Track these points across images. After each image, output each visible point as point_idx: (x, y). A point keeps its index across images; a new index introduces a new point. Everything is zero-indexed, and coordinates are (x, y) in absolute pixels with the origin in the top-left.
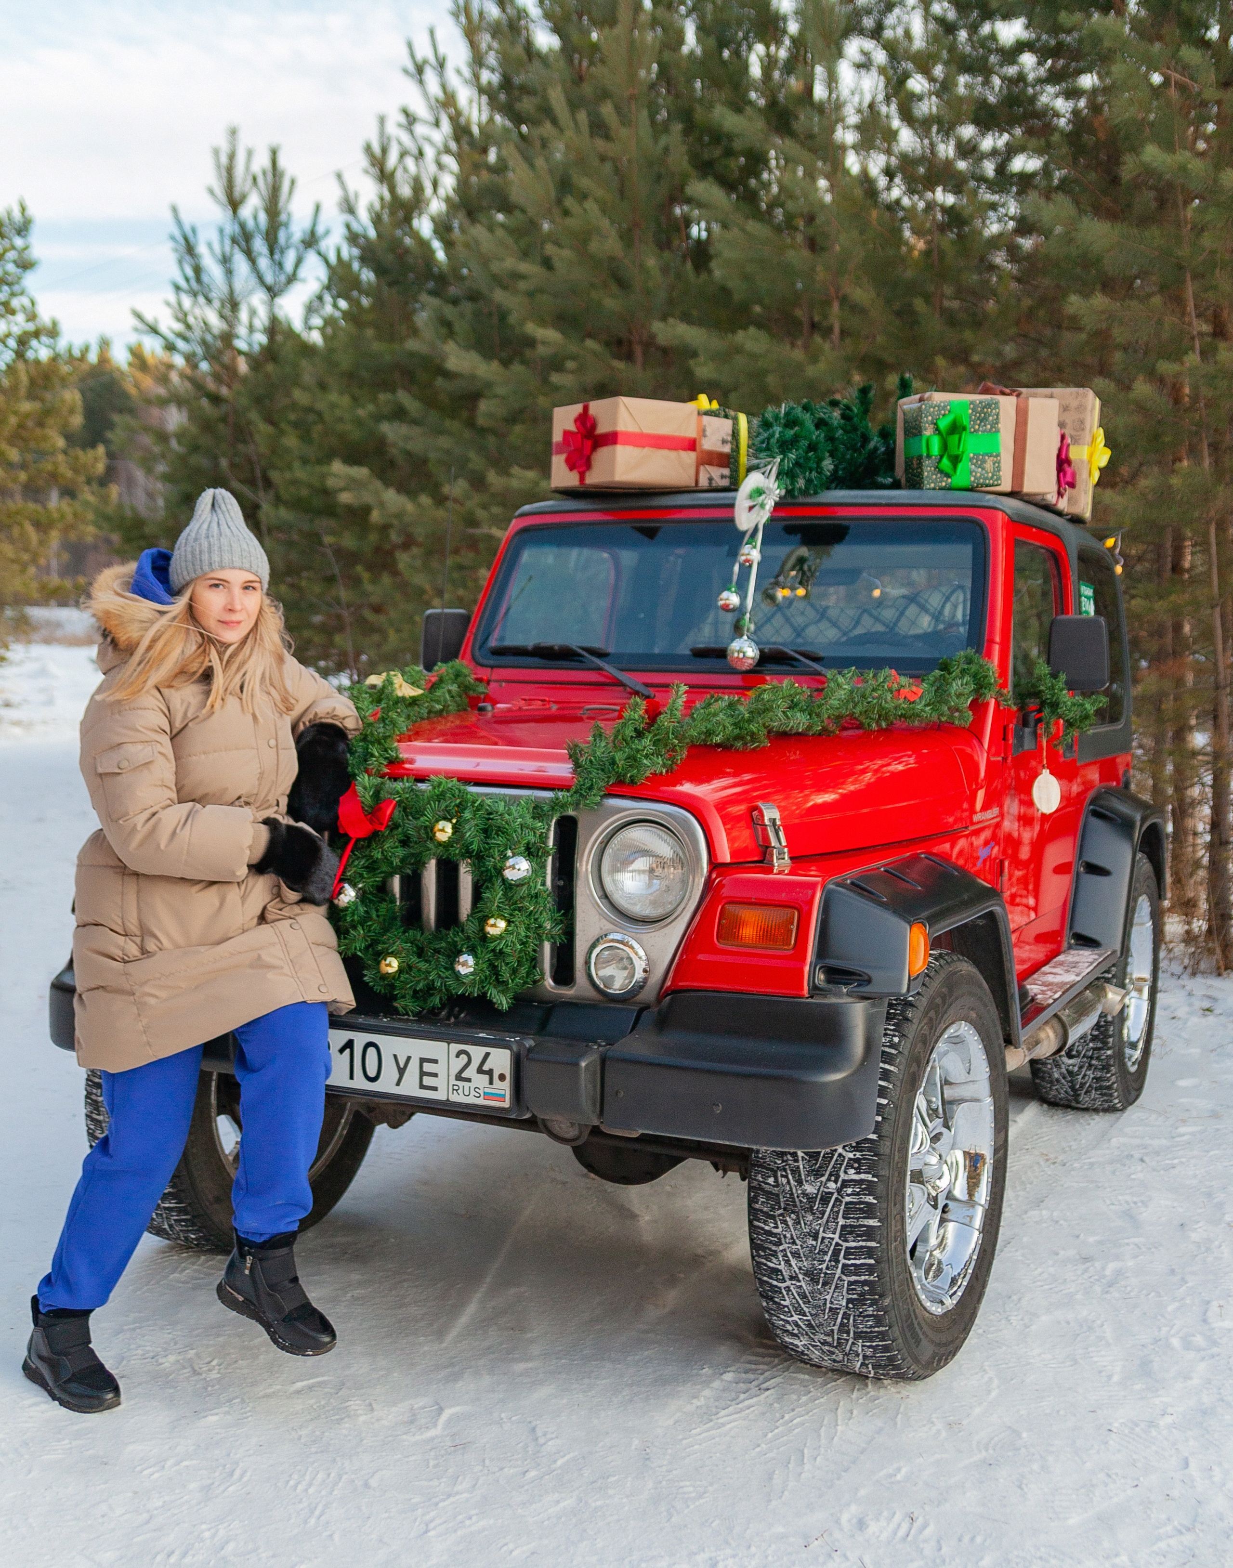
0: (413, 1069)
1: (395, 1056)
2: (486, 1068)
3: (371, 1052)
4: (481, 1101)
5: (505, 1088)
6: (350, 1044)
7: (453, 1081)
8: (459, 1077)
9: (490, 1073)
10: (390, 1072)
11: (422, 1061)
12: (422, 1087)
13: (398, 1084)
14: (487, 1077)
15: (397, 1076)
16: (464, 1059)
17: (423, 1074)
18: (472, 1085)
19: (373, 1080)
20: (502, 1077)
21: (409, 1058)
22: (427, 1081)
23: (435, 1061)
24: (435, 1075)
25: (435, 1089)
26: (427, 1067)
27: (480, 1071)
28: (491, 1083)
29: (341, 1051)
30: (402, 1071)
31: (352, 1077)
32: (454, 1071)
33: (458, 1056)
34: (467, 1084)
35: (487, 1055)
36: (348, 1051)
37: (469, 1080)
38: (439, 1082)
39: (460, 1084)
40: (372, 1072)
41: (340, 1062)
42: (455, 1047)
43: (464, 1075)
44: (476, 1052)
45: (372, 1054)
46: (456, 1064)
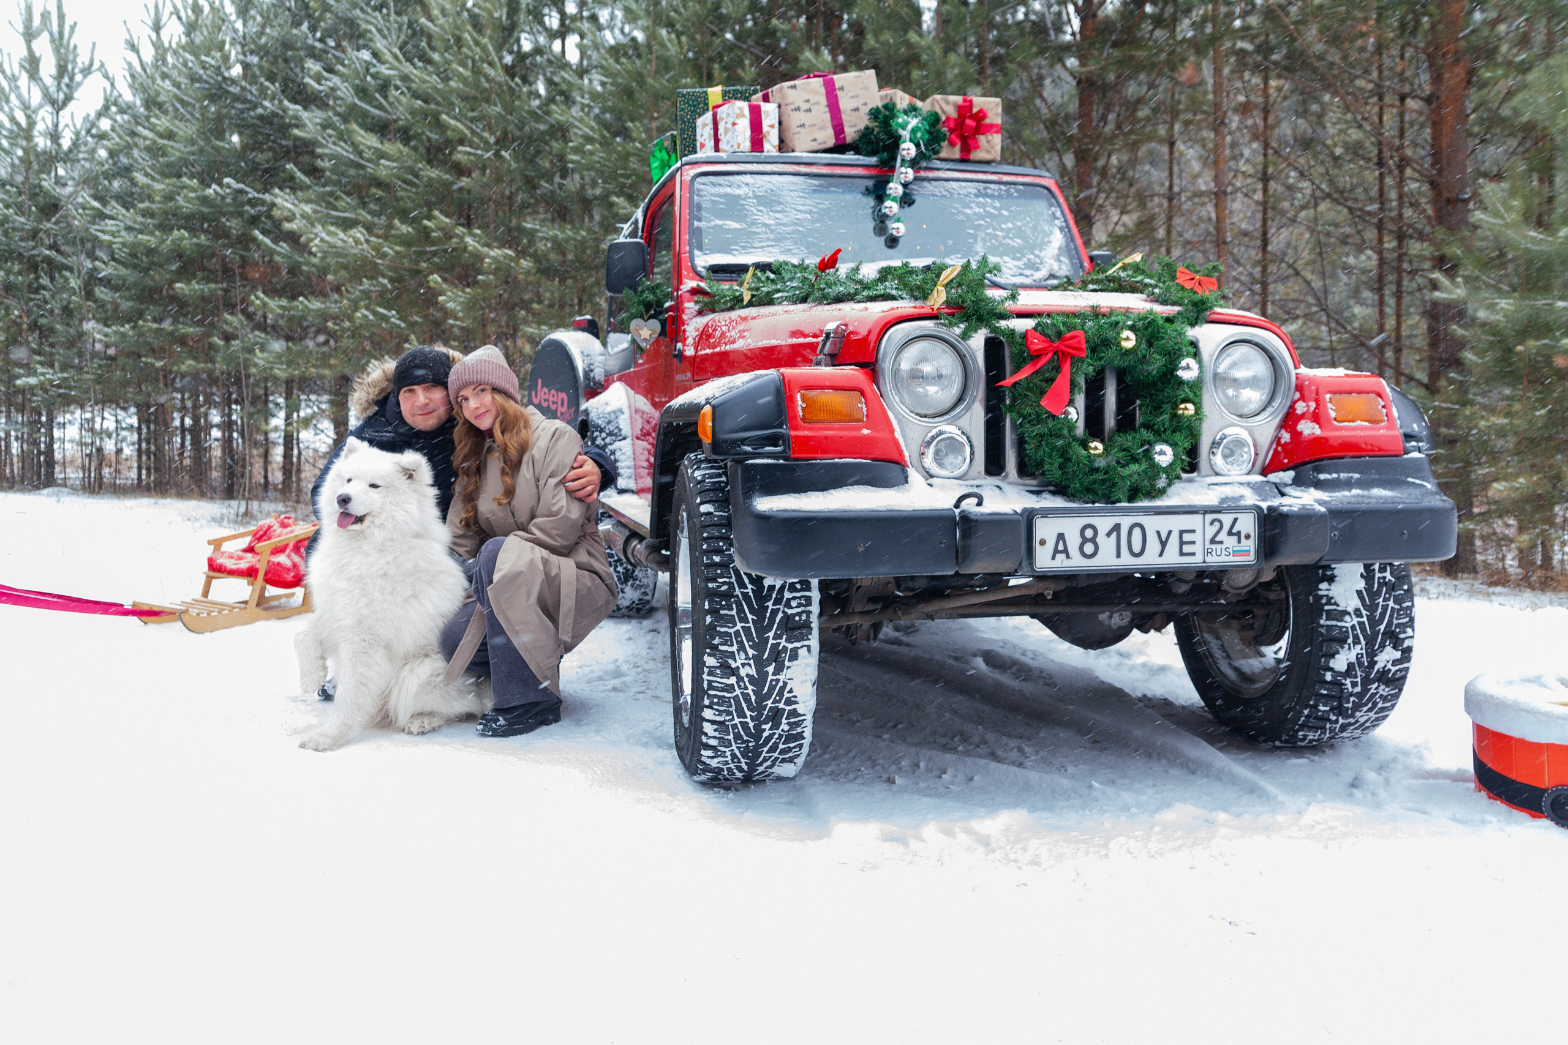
0: (1174, 541)
1: (1158, 533)
2: (1234, 531)
3: (1137, 532)
4: (1231, 558)
5: (1250, 545)
6: (1117, 528)
7: (1208, 545)
8: (1213, 541)
9: (1239, 534)
10: (1153, 545)
11: (1181, 533)
12: (1182, 554)
13: (1161, 555)
14: (1235, 538)
15: (1159, 548)
16: (1217, 524)
17: (1182, 543)
18: (1223, 546)
19: (1136, 555)
20: (1248, 537)
21: (1170, 532)
22: (1186, 549)
23: (1193, 531)
24: (1193, 543)
25: (1193, 554)
26: (1186, 537)
27: (1230, 533)
28: (1239, 541)
29: (1109, 535)
30: (1164, 544)
31: (1118, 555)
32: (1209, 537)
33: (1212, 523)
34: (1219, 547)
35: (1236, 520)
36: (1114, 534)
37: (1221, 542)
38: (1197, 548)
39: (1214, 547)
40: (1137, 548)
41: (1107, 545)
42: (1209, 517)
43: (1217, 539)
44: (1227, 519)
45: (1137, 533)
46: (1211, 531)
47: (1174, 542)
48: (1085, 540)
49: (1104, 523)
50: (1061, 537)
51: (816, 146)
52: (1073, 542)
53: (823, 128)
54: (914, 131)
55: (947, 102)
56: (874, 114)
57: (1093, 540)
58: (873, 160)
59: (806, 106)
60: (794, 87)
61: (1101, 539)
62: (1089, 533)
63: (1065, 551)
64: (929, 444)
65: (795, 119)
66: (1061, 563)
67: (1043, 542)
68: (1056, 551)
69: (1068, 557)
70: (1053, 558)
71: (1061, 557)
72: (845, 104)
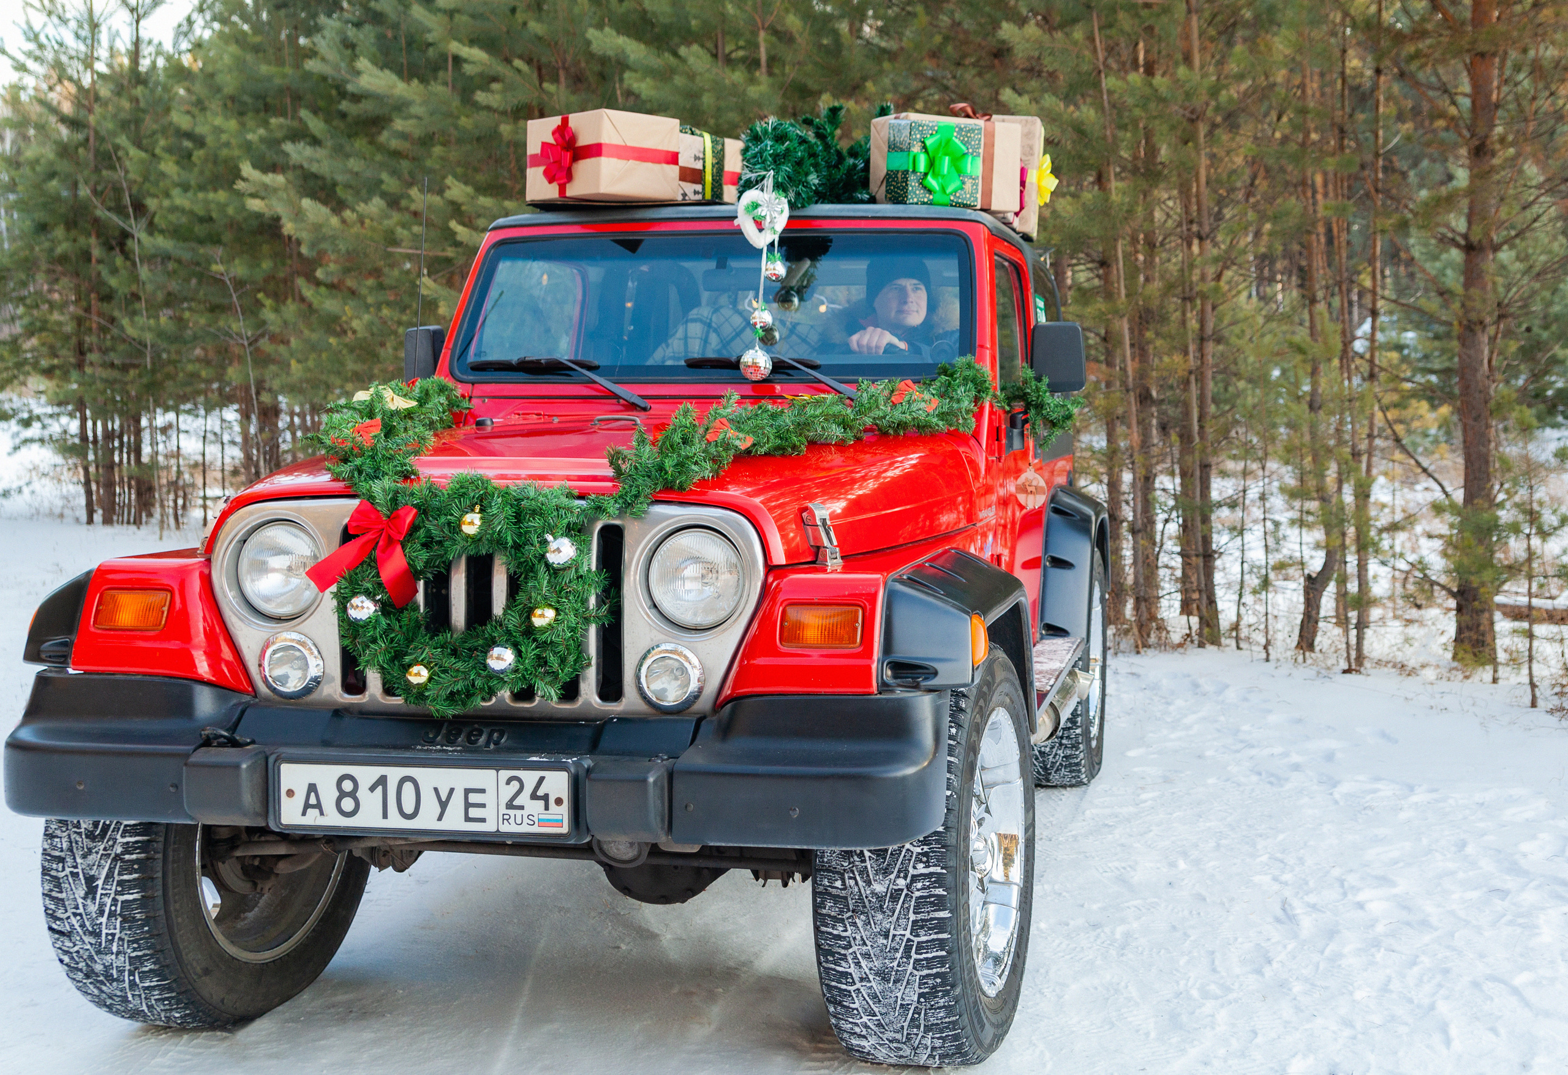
0: (457, 801)
1: (436, 790)
2: (540, 793)
3: (408, 787)
4: (536, 829)
5: (562, 812)
6: (382, 781)
7: (503, 810)
8: (510, 805)
9: (545, 797)
10: (430, 806)
11: (467, 791)
12: (468, 819)
13: (440, 819)
14: (542, 803)
15: (438, 810)
16: (515, 785)
17: (468, 805)
18: (525, 813)
19: (410, 816)
20: (559, 802)
21: (452, 790)
22: (474, 813)
23: (483, 791)
24: (483, 806)
25: (483, 820)
26: (473, 798)
27: (534, 796)
28: (547, 808)
29: (372, 788)
30: (444, 805)
31: (385, 816)
32: (505, 798)
33: (508, 782)
34: (519, 813)
35: (542, 779)
36: (380, 788)
37: (522, 808)
38: (490, 812)
39: (512, 812)
40: (409, 808)
41: (370, 801)
42: (504, 773)
43: (516, 803)
44: (530, 777)
45: (408, 789)
46: (507, 791)
47: (457, 804)
48: (343, 794)
49: (367, 774)
50: (312, 788)
52: (327, 794)
57: (353, 794)
61: (363, 793)
62: (347, 785)
63: (318, 806)
66: (312, 819)
67: (290, 793)
68: (307, 806)
69: (322, 814)
70: (304, 814)
71: (312, 812)
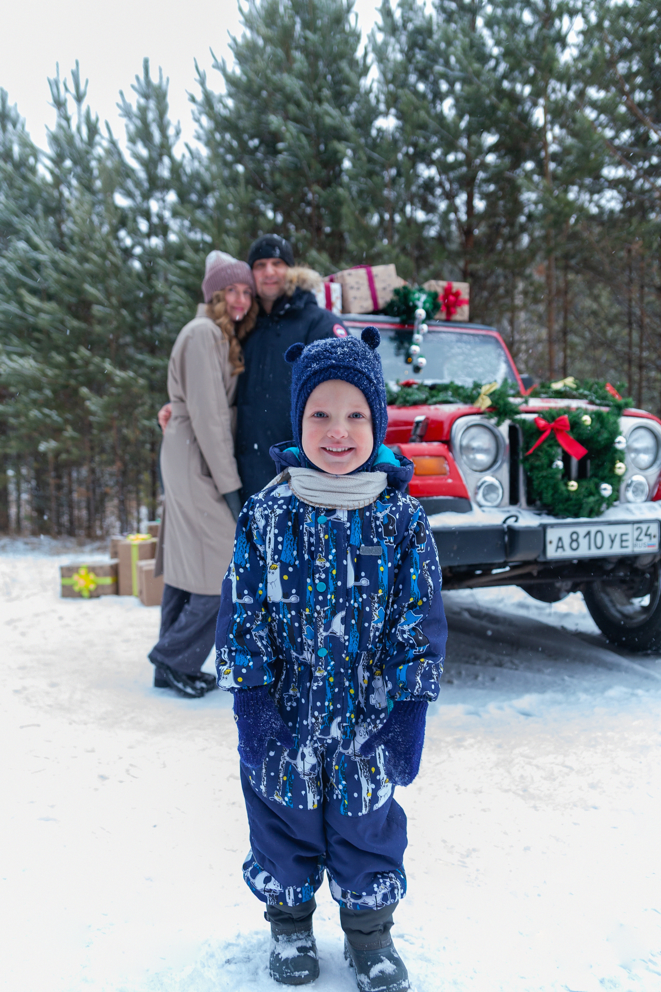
0: (618, 539)
1: (610, 535)
2: (648, 533)
3: (599, 535)
4: (647, 549)
5: (656, 541)
6: (589, 533)
7: (635, 542)
8: (637, 540)
9: (650, 535)
10: (607, 542)
11: (622, 535)
12: (622, 547)
13: (611, 547)
14: (648, 538)
15: (610, 544)
16: (639, 531)
17: (622, 541)
18: (643, 542)
19: (599, 548)
20: (654, 537)
21: (616, 535)
22: (624, 544)
23: (628, 534)
24: (628, 540)
25: (628, 547)
26: (624, 538)
27: (646, 535)
28: (651, 539)
29: (585, 537)
30: (612, 541)
31: (590, 548)
32: (635, 537)
33: (637, 530)
34: (641, 542)
35: (648, 528)
36: (588, 537)
37: (642, 540)
38: (629, 544)
39: (638, 542)
40: (599, 544)
41: (583, 542)
42: (636, 526)
43: (640, 538)
44: (644, 527)
45: (599, 536)
46: (636, 533)
48: (573, 541)
49: (582, 531)
50: (560, 539)
51: (363, 311)
52: (566, 541)
53: (366, 300)
54: (425, 303)
55: (438, 285)
56: (397, 292)
57: (576, 540)
58: (397, 320)
59: (356, 286)
60: (350, 275)
61: (581, 540)
62: (575, 537)
63: (562, 547)
64: (479, 488)
65: (351, 294)
66: (560, 554)
67: (551, 542)
68: (558, 547)
69: (564, 550)
70: (556, 551)
71: (560, 550)
72: (378, 285)
